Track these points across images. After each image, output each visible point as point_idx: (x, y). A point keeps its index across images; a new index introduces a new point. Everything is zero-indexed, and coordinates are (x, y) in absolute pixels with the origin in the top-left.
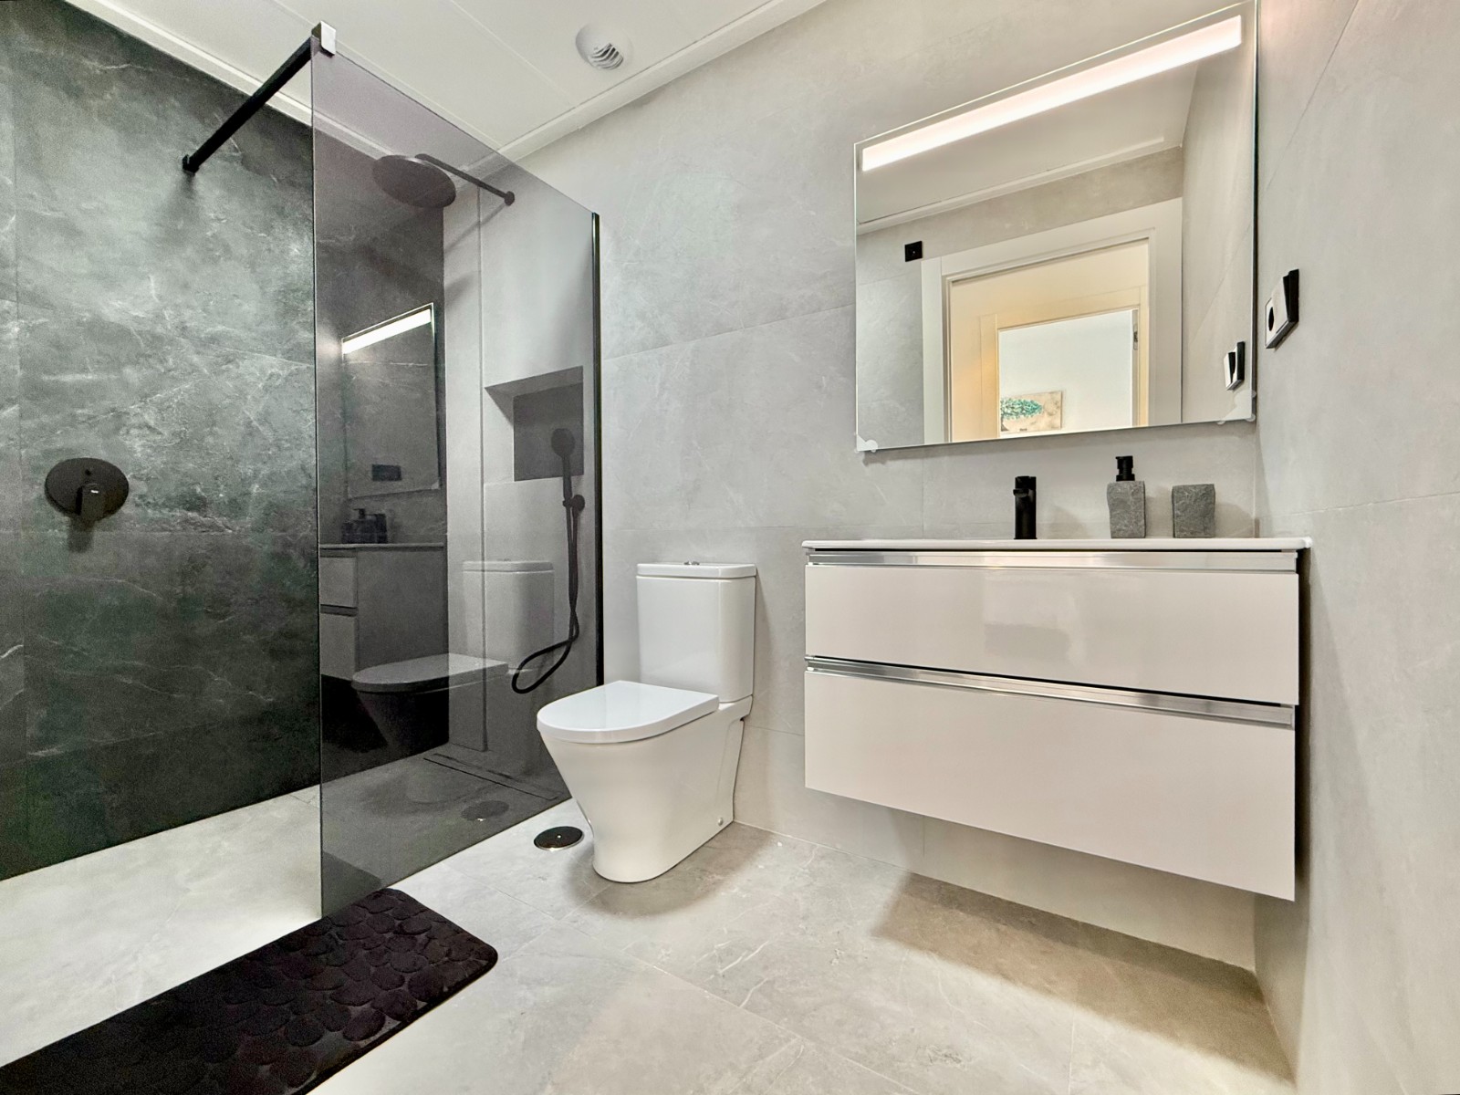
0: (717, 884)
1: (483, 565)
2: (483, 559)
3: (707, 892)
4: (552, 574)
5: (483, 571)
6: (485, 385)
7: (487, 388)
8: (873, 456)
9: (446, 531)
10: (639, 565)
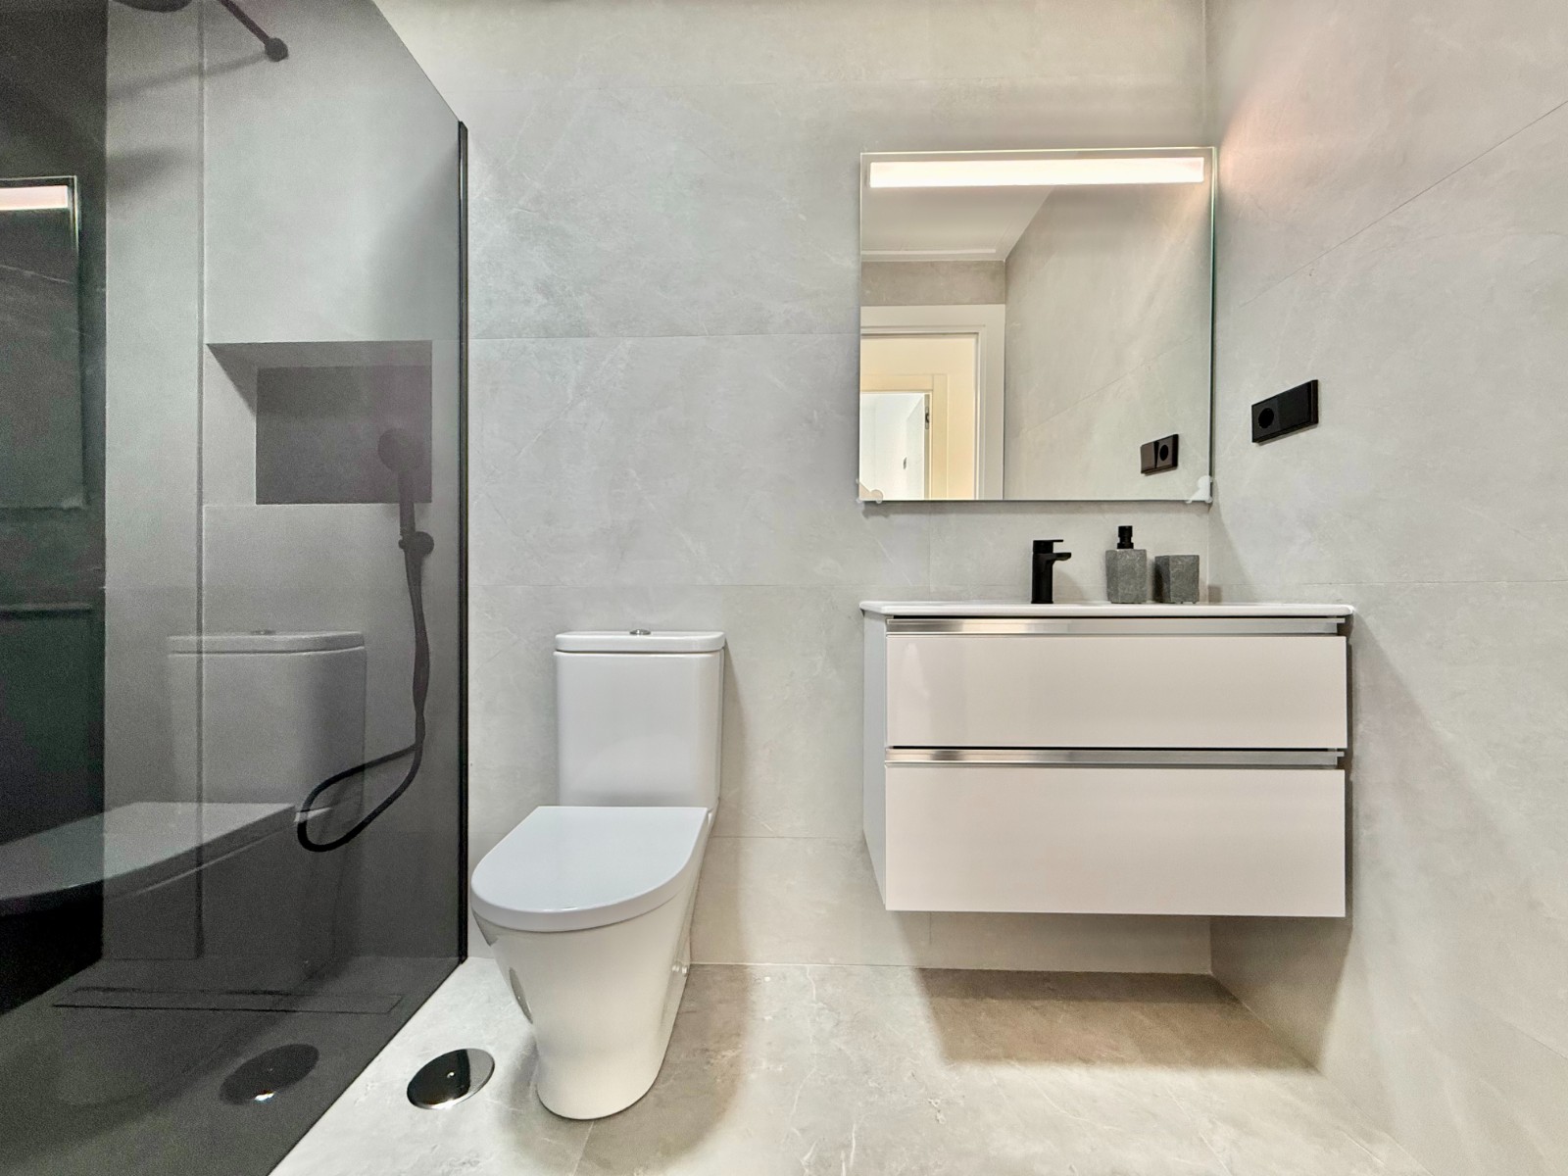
0: (734, 1063)
1: (200, 643)
2: (199, 630)
3: (733, 1081)
4: (363, 652)
5: (200, 652)
6: (206, 341)
7: (212, 347)
8: (875, 508)
9: (103, 584)
10: (558, 636)
